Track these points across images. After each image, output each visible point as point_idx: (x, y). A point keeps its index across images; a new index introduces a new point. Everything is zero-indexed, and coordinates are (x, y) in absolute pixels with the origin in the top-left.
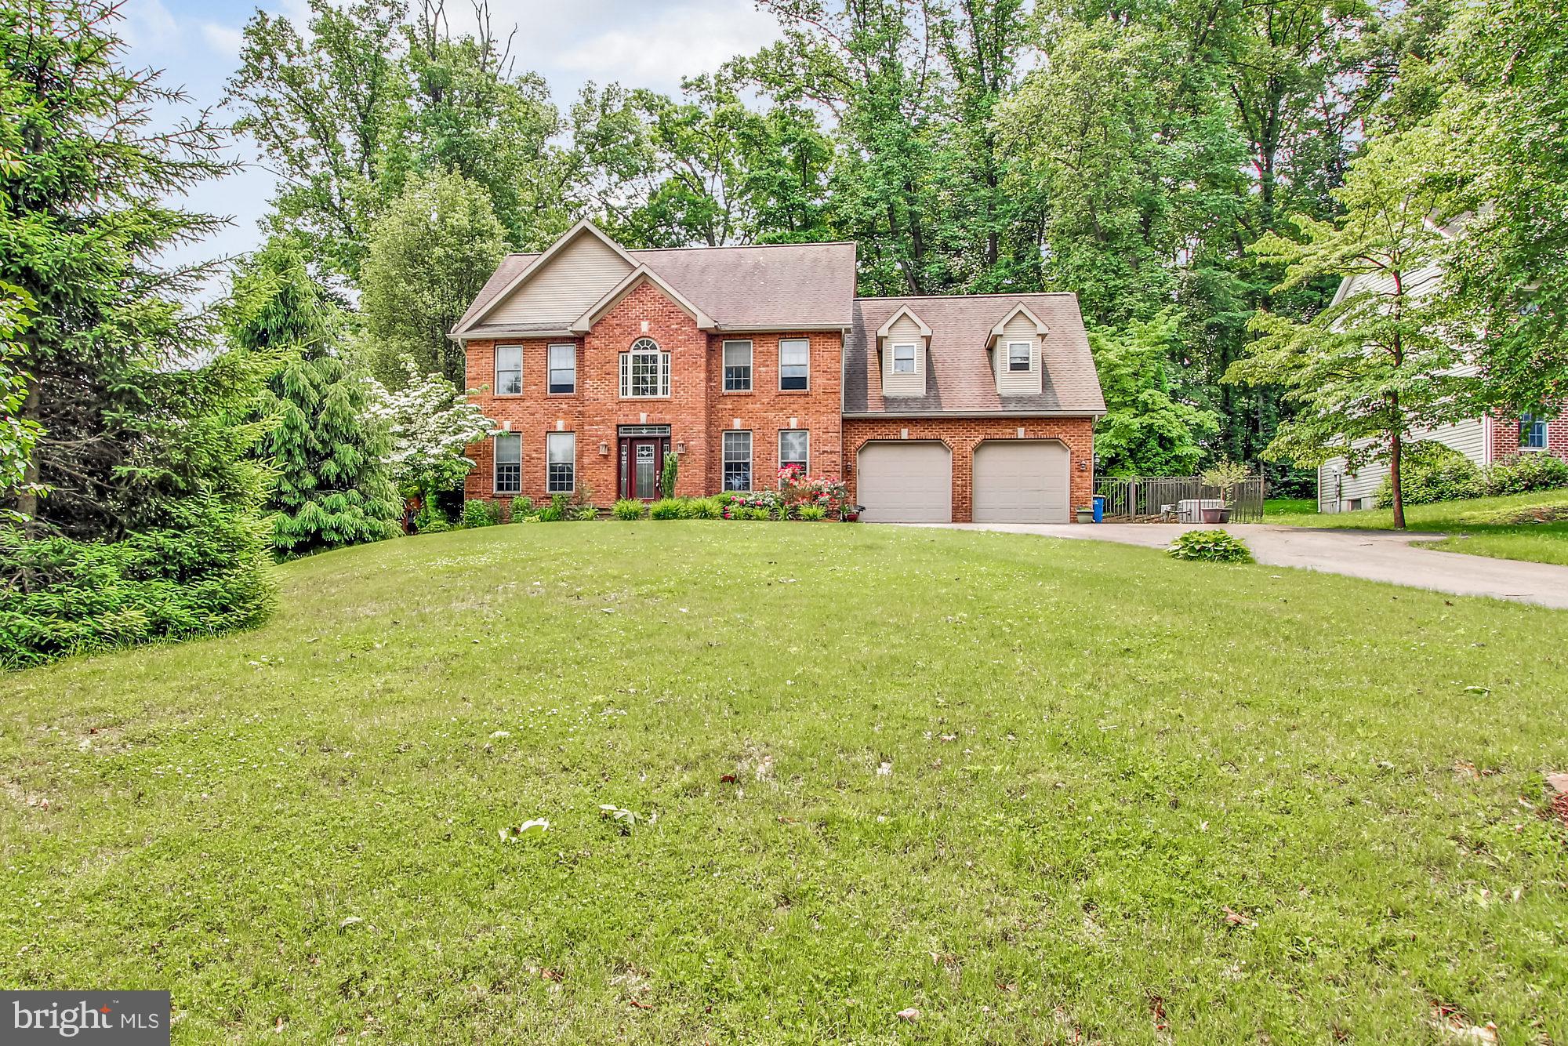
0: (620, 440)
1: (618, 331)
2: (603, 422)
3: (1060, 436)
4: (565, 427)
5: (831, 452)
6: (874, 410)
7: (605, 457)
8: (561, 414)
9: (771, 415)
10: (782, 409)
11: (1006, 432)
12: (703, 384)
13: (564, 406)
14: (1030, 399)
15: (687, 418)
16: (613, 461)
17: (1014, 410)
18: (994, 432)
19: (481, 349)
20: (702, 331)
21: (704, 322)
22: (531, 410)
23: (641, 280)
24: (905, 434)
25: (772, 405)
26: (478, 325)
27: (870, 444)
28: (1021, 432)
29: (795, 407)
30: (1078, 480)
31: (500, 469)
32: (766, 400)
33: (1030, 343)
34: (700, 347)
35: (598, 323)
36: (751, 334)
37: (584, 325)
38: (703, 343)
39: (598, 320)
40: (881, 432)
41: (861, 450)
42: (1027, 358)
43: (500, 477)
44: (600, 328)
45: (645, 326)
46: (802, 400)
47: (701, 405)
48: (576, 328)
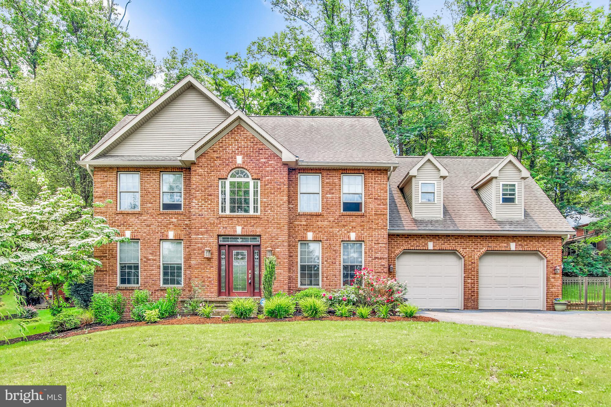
0: (220, 246)
1: (218, 162)
2: (207, 232)
3: (540, 249)
4: (175, 236)
5: (381, 258)
6: (408, 227)
7: (209, 259)
8: (171, 226)
9: (336, 230)
10: (344, 226)
11: (502, 246)
12: (286, 205)
13: (174, 220)
14: (518, 223)
15: (273, 230)
16: (215, 263)
17: (508, 230)
18: (494, 245)
19: (105, 174)
20: (285, 164)
21: (287, 157)
22: (148, 223)
23: (236, 124)
24: (431, 246)
25: (337, 223)
26: (103, 155)
27: (406, 252)
28: (513, 246)
29: (354, 224)
30: (552, 280)
31: (122, 268)
32: (332, 219)
33: (516, 183)
34: (283, 176)
35: (201, 155)
36: (320, 169)
37: (191, 156)
38: (285, 173)
39: (202, 153)
40: (414, 244)
41: (398, 257)
42: (514, 195)
43: (123, 274)
44: (204, 160)
45: (239, 160)
46: (359, 220)
47: (284, 221)
48: (184, 158)
